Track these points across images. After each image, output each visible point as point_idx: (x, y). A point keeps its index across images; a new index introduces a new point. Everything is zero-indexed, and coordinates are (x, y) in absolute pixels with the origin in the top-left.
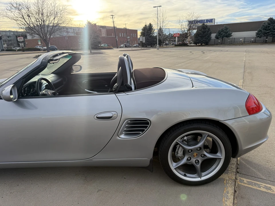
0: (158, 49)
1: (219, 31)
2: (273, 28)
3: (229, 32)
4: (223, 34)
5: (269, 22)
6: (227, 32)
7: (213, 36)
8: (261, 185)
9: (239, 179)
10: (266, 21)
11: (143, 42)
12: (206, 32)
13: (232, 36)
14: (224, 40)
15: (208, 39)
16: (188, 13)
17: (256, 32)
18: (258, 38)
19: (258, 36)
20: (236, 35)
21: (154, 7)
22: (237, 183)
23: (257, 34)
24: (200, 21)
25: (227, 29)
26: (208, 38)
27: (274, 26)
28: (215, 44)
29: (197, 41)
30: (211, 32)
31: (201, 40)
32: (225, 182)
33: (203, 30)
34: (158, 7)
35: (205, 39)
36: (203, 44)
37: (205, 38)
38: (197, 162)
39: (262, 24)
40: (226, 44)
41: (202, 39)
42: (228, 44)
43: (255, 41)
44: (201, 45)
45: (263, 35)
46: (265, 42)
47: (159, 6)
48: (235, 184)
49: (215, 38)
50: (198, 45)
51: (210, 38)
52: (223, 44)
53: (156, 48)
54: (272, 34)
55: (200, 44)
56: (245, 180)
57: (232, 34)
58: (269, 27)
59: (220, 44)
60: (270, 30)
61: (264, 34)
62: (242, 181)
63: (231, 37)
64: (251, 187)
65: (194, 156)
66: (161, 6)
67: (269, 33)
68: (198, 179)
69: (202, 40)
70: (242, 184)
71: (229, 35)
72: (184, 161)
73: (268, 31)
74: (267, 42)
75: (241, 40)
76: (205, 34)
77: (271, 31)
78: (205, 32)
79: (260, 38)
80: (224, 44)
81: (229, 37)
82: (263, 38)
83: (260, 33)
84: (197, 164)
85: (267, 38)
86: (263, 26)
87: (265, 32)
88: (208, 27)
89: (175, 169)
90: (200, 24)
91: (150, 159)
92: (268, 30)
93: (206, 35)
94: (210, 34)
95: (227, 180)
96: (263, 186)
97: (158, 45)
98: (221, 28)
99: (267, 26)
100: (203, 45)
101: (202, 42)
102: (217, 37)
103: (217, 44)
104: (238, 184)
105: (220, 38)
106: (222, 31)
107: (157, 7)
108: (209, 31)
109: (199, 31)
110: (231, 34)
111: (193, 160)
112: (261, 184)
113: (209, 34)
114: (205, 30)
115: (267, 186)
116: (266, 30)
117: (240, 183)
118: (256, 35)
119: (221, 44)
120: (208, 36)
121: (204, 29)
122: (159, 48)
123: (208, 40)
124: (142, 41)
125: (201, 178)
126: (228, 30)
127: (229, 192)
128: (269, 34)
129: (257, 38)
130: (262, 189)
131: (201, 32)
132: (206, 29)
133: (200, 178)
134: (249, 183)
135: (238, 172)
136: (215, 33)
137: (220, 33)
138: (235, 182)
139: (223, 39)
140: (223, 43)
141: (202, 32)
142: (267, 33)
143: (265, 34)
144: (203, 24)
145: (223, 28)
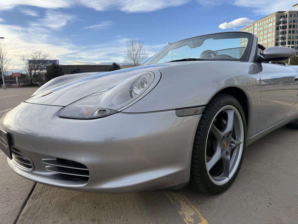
0: (5, 89)
1: (72, 72)
5: (114, 66)
12: (59, 72)
16: (34, 51)
24: (50, 61)
25: (79, 70)
30: (63, 72)
33: (54, 70)
39: (109, 68)
53: (2, 88)
66: (3, 38)
76: (57, 74)
78: (57, 72)
88: (60, 67)
97: (4, 84)
98: (73, 69)
106: (75, 71)
109: (51, 71)
114: (57, 70)
121: (56, 69)
132: (57, 69)
141: (54, 71)
144: (54, 64)
145: (75, 69)
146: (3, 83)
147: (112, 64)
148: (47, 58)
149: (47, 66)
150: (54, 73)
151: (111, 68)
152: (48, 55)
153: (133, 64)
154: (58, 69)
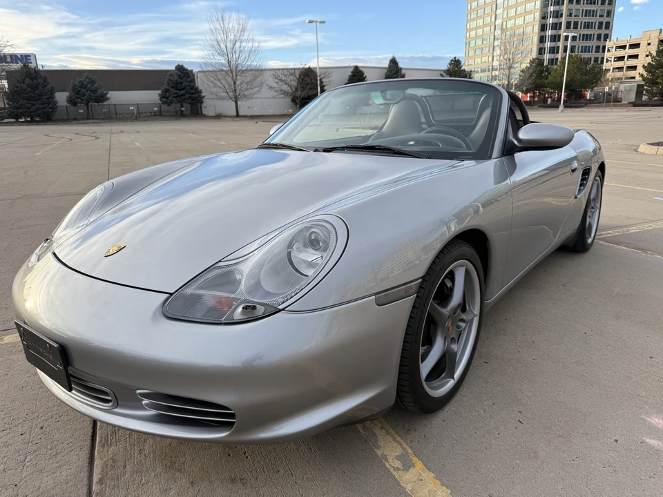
1: (74, 86)
2: (189, 86)
3: (100, 91)
5: (179, 73)
6: (96, 90)
7: (62, 97)
10: (173, 71)
12: (40, 88)
13: (108, 99)
14: (90, 108)
15: (51, 105)
17: (159, 92)
18: (166, 105)
19: (166, 102)
20: (117, 97)
23: (162, 97)
24: (14, 58)
25: (93, 82)
26: (49, 104)
27: (189, 82)
28: (68, 119)
29: (20, 111)
30: (53, 88)
33: (27, 81)
35: (40, 106)
36: (38, 119)
37: (39, 102)
39: (167, 77)
40: (99, 119)
41: (33, 105)
42: (102, 119)
43: (160, 111)
44: (32, 122)
45: (175, 99)
46: (181, 115)
49: (66, 104)
50: (20, 120)
51: (55, 103)
52: (89, 117)
54: (190, 97)
55: (29, 119)
57: (108, 96)
58: (181, 83)
59: (83, 119)
60: (184, 89)
61: (176, 97)
63: (107, 103)
67: (184, 95)
69: (34, 108)
71: (102, 98)
73: (182, 92)
74: (184, 113)
75: (131, 108)
76: (37, 92)
77: (187, 92)
78: (37, 87)
79: (169, 105)
80: (93, 119)
81: (103, 101)
82: (175, 106)
83: (167, 94)
85: (182, 106)
86: (170, 80)
87: (177, 93)
88: (43, 74)
90: (17, 66)
92: (181, 90)
93: (41, 95)
94: (52, 91)
98: (78, 79)
99: (177, 81)
100: (37, 121)
101: (33, 112)
102: (72, 102)
103: (75, 119)
105: (81, 103)
106: (82, 85)
108: (46, 86)
109: (18, 85)
110: (106, 94)
113: (49, 93)
114: (35, 81)
116: (177, 89)
118: (161, 100)
119: (88, 119)
120: (48, 98)
121: (31, 79)
123: (51, 108)
126: (96, 85)
128: (186, 99)
129: (162, 106)
132: (36, 79)
136: (65, 90)
137: (79, 91)
139: (88, 108)
140: (91, 116)
141: (28, 86)
142: (182, 95)
143: (179, 96)
144: (25, 66)
145: (82, 79)
147: (173, 68)
149: (6, 72)
150: (30, 89)
151: (172, 78)
152: (8, 44)
153: (224, 69)
154: (39, 81)
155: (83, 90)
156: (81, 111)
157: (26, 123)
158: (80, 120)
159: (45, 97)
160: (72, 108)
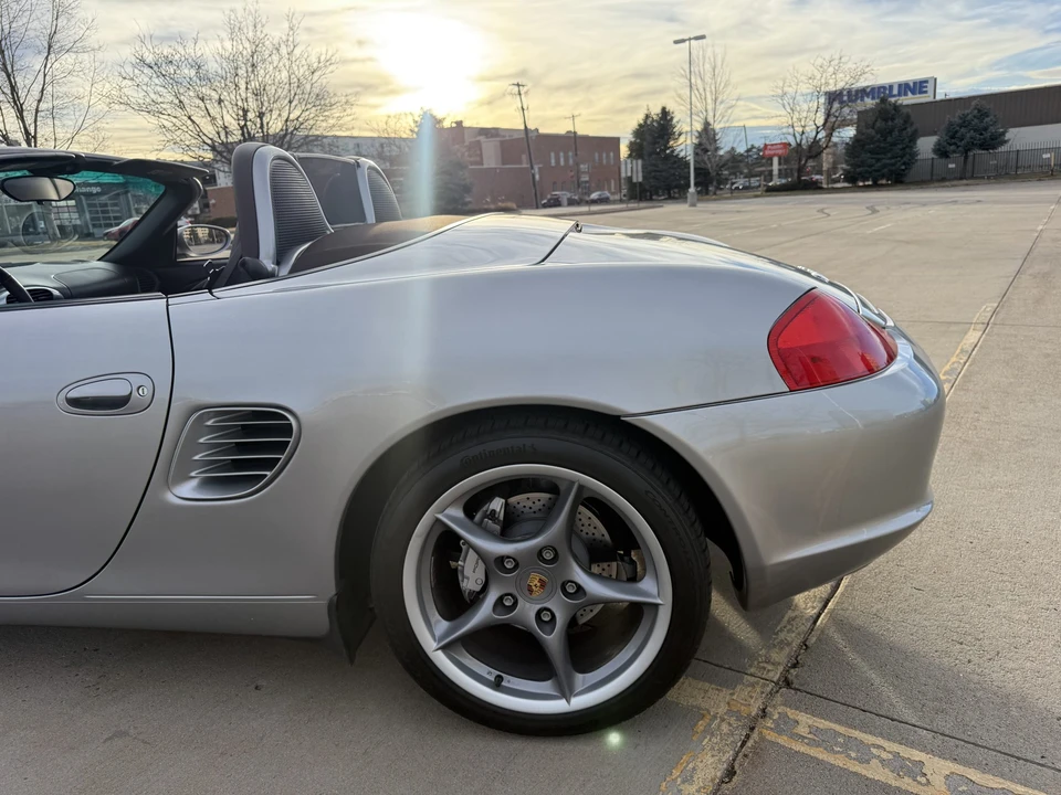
0: (693, 205)
1: (951, 124)
3: (992, 129)
4: (968, 135)
6: (986, 129)
7: (926, 145)
8: (874, 751)
9: (776, 717)
11: (635, 180)
12: (896, 133)
13: (1006, 142)
14: (970, 159)
15: (905, 159)
16: (820, 61)
20: (1022, 138)
21: (676, 42)
22: (755, 735)
24: (863, 93)
25: (982, 115)
26: (902, 157)
28: (934, 178)
29: (858, 170)
30: (916, 131)
31: (872, 166)
32: (701, 725)
33: (880, 124)
34: (692, 42)
35: (888, 161)
36: (884, 182)
37: (889, 155)
38: (546, 619)
40: (983, 178)
41: (878, 160)
42: (989, 178)
44: (876, 186)
47: (697, 38)
48: (748, 737)
49: (932, 155)
50: (861, 184)
51: (914, 155)
52: (967, 175)
53: (686, 202)
55: (870, 183)
56: (805, 721)
57: (1007, 136)
59: (955, 179)
62: (785, 726)
63: (1003, 149)
64: (821, 756)
65: (531, 591)
66: (702, 37)
68: (557, 706)
69: (879, 164)
70: (783, 740)
71: (993, 142)
72: (484, 613)
75: (1045, 156)
76: (889, 139)
78: (891, 132)
80: (972, 177)
81: (994, 148)
84: (547, 628)
88: (905, 111)
89: (444, 648)
90: (870, 102)
91: (324, 602)
93: (894, 144)
94: (914, 137)
95: (715, 717)
96: (884, 755)
97: (692, 189)
98: (959, 113)
100: (882, 185)
101: (876, 171)
102: (941, 152)
103: (943, 180)
104: (763, 739)
105: (954, 152)
106: (965, 123)
107: (690, 39)
108: (905, 129)
109: (864, 131)
110: (1003, 134)
111: (527, 611)
112: (879, 747)
113: (907, 140)
114: (890, 123)
115: (904, 759)
117: (771, 736)
119: (961, 179)
120: (904, 149)
121: (886, 120)
122: (699, 200)
123: (904, 164)
124: (629, 174)
125: (568, 702)
126: (987, 119)
127: (699, 775)
130: (876, 772)
131: (871, 132)
132: (893, 119)
133: (564, 701)
134: (820, 738)
135: (788, 684)
136: (935, 133)
137: (957, 132)
138: (752, 729)
139: (966, 158)
140: (969, 174)
141: (878, 131)
144: (883, 100)
145: (967, 112)
146: (689, 186)
148: (862, 83)
149: (859, 113)
150: (879, 136)
154: (896, 121)
155: (963, 130)
156: (952, 166)
157: (866, 188)
158: (950, 180)
159: (900, 147)
160: (940, 162)
